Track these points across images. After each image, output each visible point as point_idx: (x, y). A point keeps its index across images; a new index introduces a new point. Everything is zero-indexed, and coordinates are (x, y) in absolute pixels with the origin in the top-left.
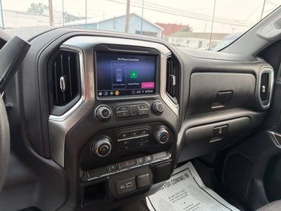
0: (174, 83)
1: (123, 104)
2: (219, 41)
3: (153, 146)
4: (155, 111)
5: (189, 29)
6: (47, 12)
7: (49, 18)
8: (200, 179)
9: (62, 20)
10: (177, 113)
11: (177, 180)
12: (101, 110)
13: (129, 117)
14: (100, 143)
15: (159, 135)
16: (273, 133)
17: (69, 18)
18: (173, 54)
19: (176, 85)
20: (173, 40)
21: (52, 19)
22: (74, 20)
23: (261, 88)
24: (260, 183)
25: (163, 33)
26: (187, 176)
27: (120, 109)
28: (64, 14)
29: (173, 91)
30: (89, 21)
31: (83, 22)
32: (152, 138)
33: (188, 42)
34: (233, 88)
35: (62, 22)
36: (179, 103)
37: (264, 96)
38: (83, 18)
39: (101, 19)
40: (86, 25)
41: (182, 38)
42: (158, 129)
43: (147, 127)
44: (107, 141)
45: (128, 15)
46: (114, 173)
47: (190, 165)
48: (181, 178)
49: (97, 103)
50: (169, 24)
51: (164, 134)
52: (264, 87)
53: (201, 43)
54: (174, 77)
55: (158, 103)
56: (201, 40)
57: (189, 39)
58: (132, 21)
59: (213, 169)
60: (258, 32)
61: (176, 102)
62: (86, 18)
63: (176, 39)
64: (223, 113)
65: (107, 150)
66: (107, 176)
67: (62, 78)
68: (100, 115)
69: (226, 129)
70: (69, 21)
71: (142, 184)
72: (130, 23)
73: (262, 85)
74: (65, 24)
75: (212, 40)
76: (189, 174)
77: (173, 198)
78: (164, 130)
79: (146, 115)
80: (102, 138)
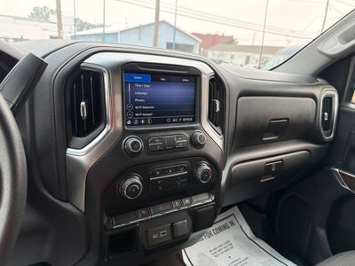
0: (218, 109)
1: (157, 134)
2: (271, 56)
3: (192, 186)
4: (195, 143)
5: (234, 41)
6: (54, 18)
7: (56, 25)
8: (248, 228)
9: (73, 27)
10: (221, 146)
11: (220, 229)
12: (130, 142)
13: (164, 150)
14: (129, 182)
15: (200, 172)
16: (337, 170)
17: (81, 25)
18: (216, 75)
19: (219, 112)
20: (214, 54)
21: (60, 27)
22: (88, 29)
23: (323, 116)
24: (322, 232)
25: (201, 46)
26: (232, 224)
27: (153, 141)
28: (75, 20)
29: (217, 119)
30: (108, 30)
31: (100, 31)
32: (191, 177)
33: (232, 57)
34: (289, 116)
35: (73, 31)
36: (223, 133)
37: (327, 125)
38: (99, 26)
39: (123, 27)
40: (104, 35)
41: (225, 53)
42: (199, 165)
43: (185, 163)
44: (137, 180)
45: (158, 23)
46: (146, 218)
47: (236, 210)
48: (225, 227)
49: (125, 133)
50: (208, 35)
51: (206, 172)
52: (326, 114)
53: (248, 58)
54: (217, 102)
55: (198, 134)
56: (248, 54)
57: (233, 53)
58: (162, 29)
59: (264, 216)
60: (319, 47)
61: (220, 132)
62: (103, 26)
63: (217, 53)
64: (277, 146)
65: (138, 191)
66: (136, 223)
67: (83, 103)
68: (128, 148)
69: (281, 166)
70: (81, 30)
71: (179, 233)
72: (159, 33)
73: (323, 112)
74: (78, 34)
75: (263, 55)
76: (235, 222)
77: (215, 252)
78: (205, 166)
79: (184, 149)
80: (130, 176)
